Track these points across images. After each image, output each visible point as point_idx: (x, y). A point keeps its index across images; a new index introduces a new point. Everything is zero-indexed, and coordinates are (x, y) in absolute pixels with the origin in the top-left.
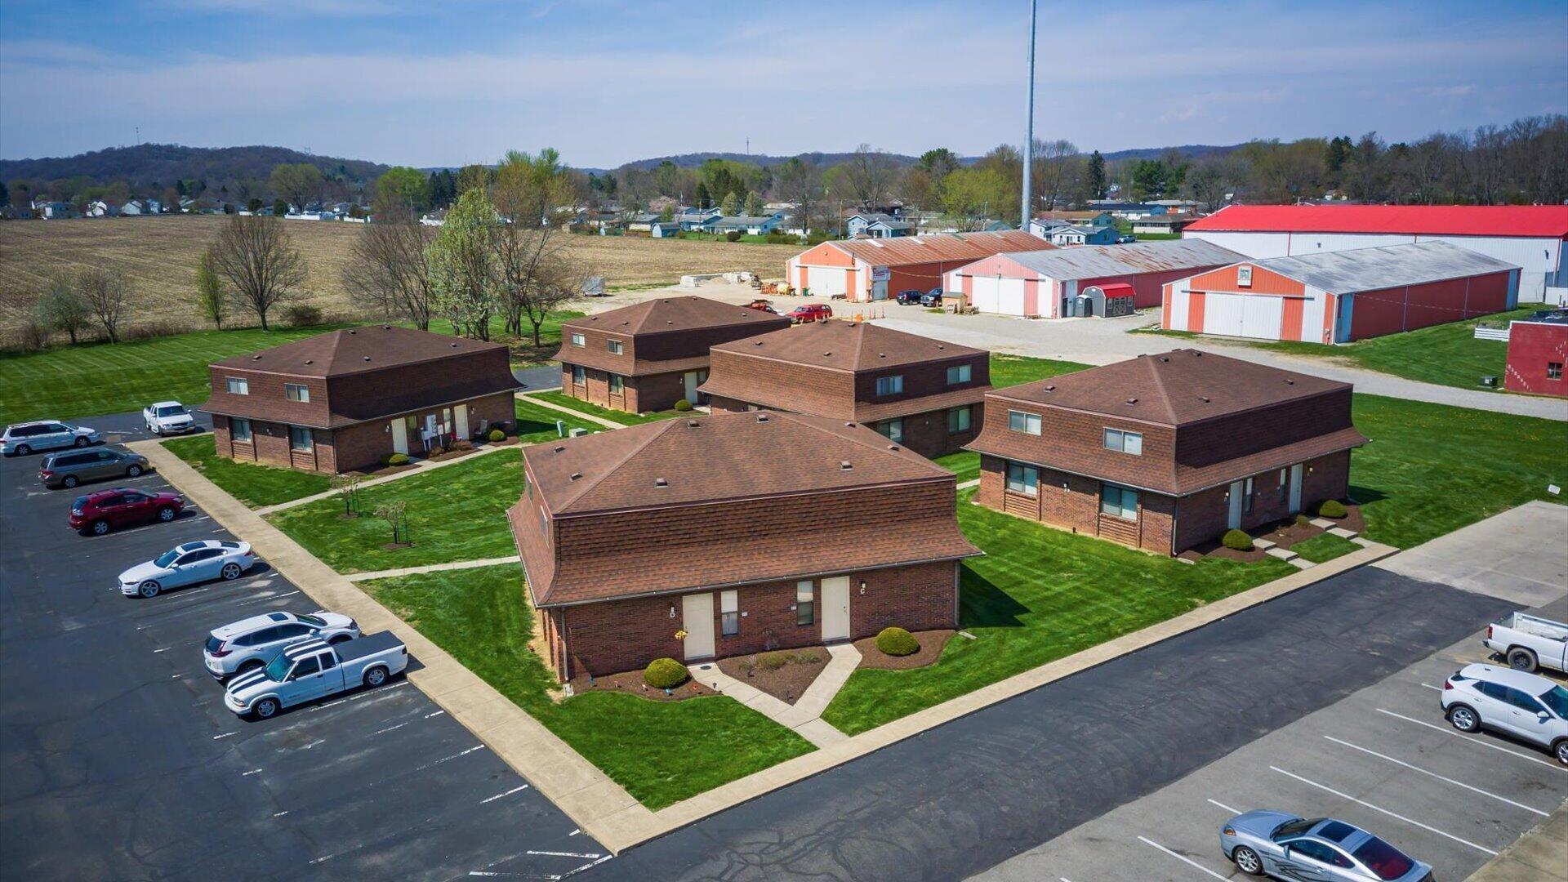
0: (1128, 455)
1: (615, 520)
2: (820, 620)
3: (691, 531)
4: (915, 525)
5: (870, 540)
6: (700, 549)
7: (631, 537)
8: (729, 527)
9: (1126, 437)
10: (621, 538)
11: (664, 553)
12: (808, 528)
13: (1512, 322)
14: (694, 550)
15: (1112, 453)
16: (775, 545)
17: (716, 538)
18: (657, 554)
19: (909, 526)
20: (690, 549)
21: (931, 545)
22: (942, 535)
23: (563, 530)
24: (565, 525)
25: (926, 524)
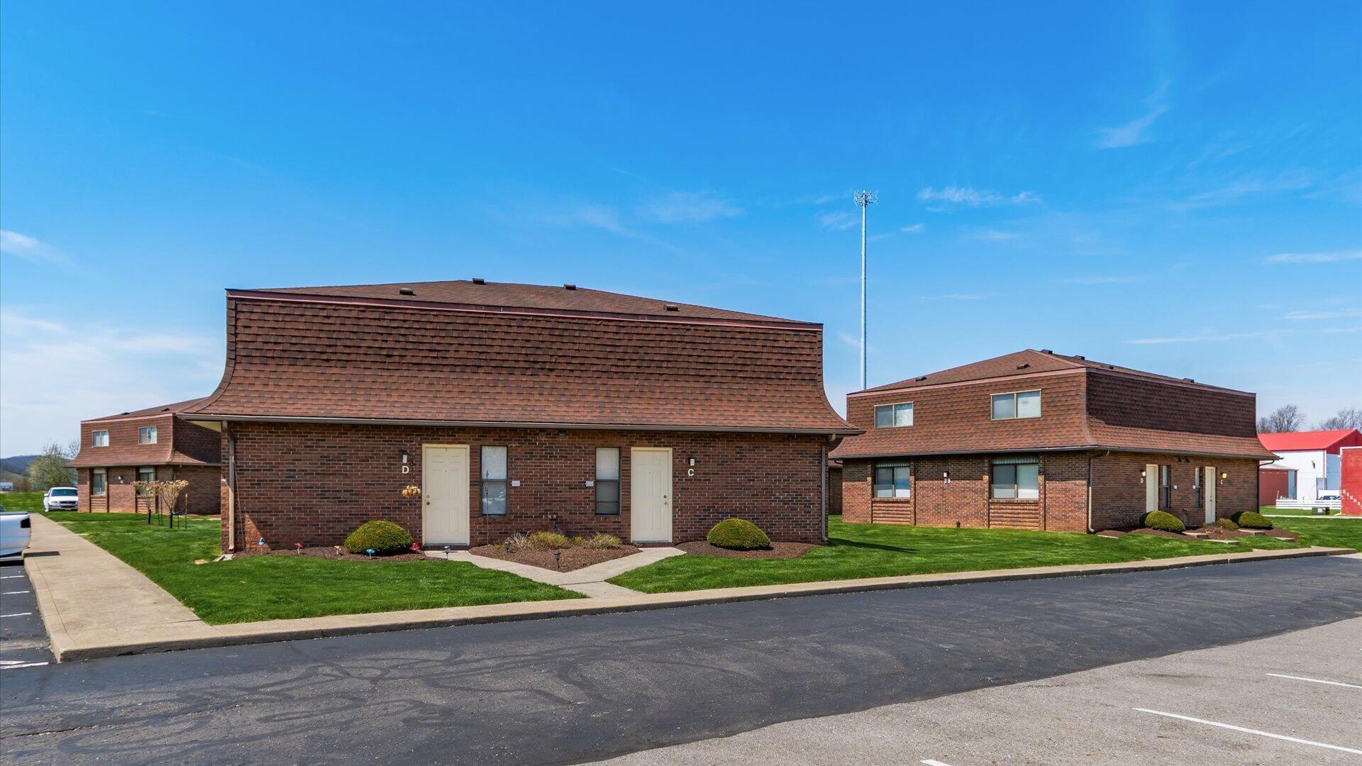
0: (1023, 420)
1: (324, 313)
2: (628, 509)
3: (438, 348)
4: (766, 387)
5: (702, 397)
6: (453, 376)
7: (348, 343)
8: (497, 349)
9: (1021, 400)
10: (332, 342)
11: (397, 374)
12: (614, 369)
13: (1341, 448)
14: (442, 375)
15: (1003, 423)
16: (566, 386)
17: (477, 363)
18: (386, 373)
19: (758, 387)
20: (436, 374)
21: (788, 414)
22: (804, 406)
23: (241, 316)
24: (245, 309)
25: (781, 389)
